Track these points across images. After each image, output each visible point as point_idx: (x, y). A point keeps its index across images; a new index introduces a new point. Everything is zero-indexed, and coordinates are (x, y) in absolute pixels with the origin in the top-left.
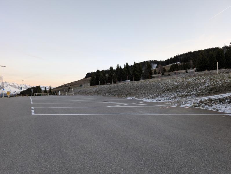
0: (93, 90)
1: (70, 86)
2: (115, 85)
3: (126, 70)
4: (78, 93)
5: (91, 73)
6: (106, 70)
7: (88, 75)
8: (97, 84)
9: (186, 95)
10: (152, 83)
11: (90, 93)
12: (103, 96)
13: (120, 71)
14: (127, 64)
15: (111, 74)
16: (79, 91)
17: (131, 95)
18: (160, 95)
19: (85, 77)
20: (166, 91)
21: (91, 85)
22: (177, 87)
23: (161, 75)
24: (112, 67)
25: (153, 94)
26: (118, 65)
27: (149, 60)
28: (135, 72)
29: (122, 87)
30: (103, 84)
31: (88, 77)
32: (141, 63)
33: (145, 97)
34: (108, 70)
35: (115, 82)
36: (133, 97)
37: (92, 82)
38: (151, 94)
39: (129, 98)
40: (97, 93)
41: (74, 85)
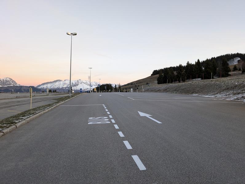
0: (161, 88)
1: (137, 83)
2: (183, 83)
3: (197, 67)
4: (147, 91)
5: (158, 70)
6: (175, 67)
7: (155, 72)
8: (165, 82)
9: (239, 93)
10: (216, 83)
11: (159, 91)
12: (171, 93)
13: (190, 69)
14: (198, 60)
15: (180, 73)
16: (148, 89)
17: (196, 93)
18: (220, 93)
19: (152, 75)
20: (225, 89)
21: (159, 83)
22: (236, 86)
23: (241, 72)
24: (181, 65)
25: (214, 92)
26: (188, 62)
27: (229, 54)
28: (208, 69)
29: (189, 86)
30: (172, 82)
31: (155, 75)
32: (218, 58)
33: (207, 94)
34: (177, 66)
35: (184, 81)
36: (197, 94)
37: (159, 80)
38: (213, 92)
39: (194, 95)
40: (166, 90)
41: (140, 83)
